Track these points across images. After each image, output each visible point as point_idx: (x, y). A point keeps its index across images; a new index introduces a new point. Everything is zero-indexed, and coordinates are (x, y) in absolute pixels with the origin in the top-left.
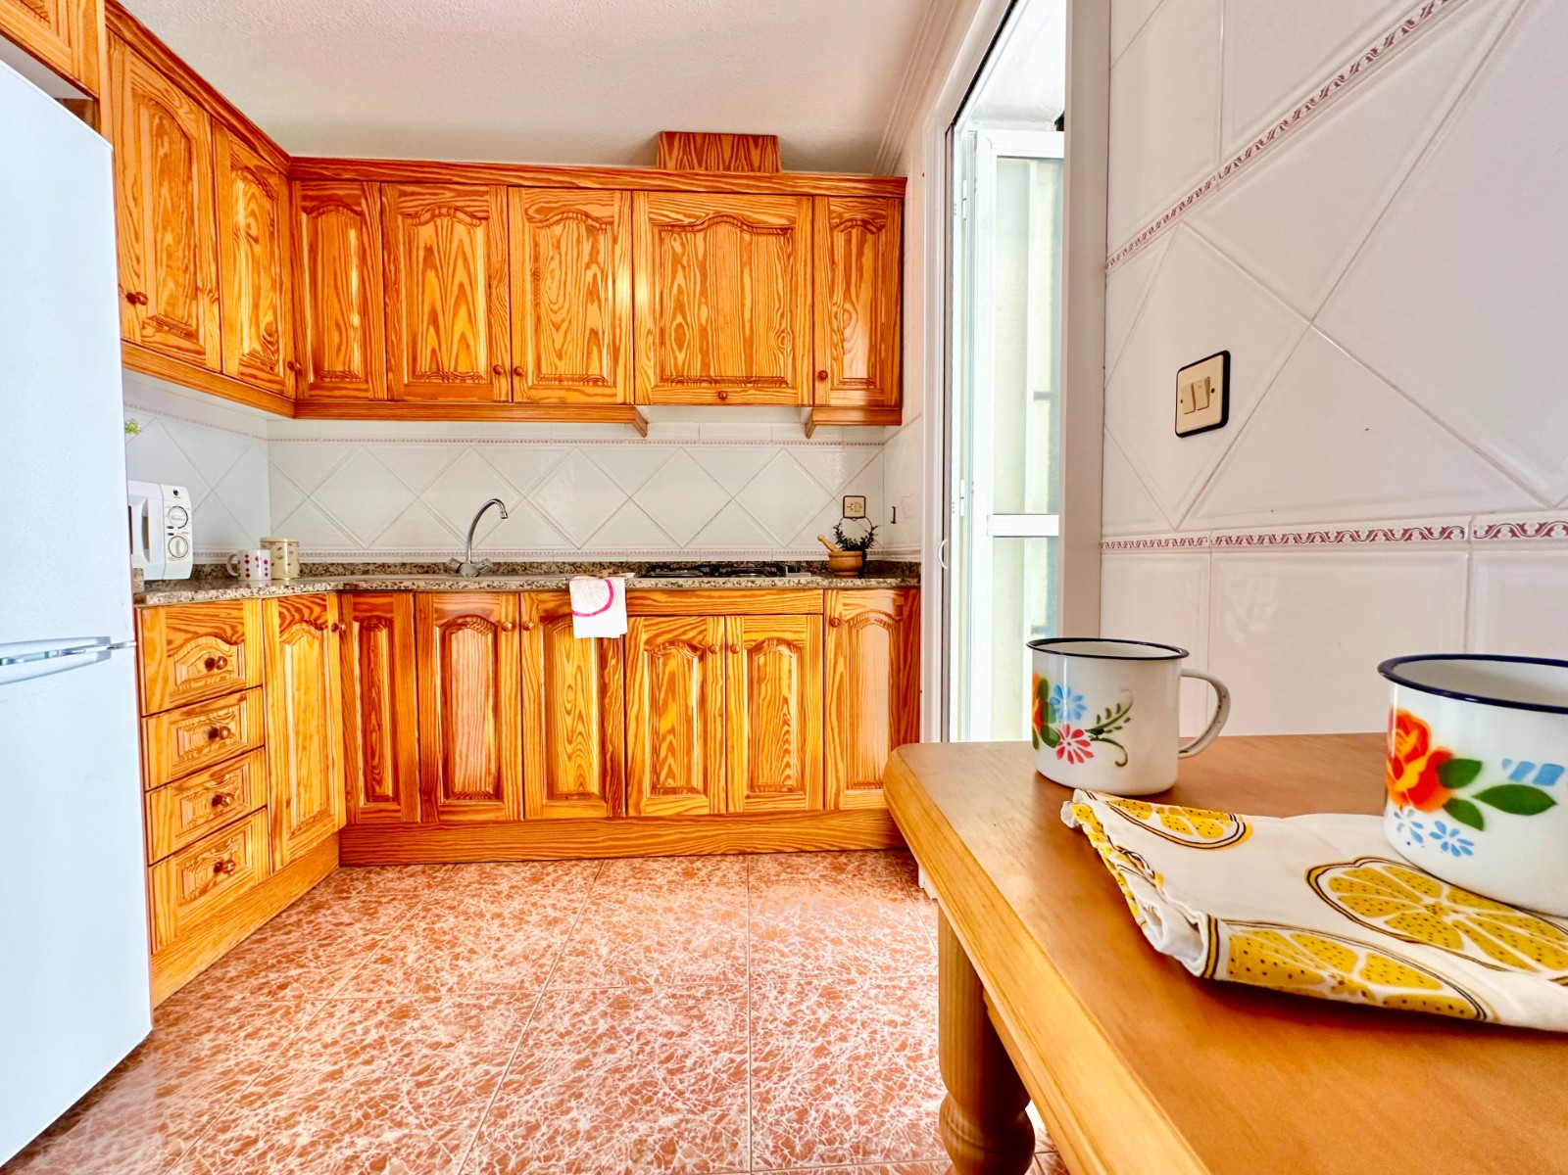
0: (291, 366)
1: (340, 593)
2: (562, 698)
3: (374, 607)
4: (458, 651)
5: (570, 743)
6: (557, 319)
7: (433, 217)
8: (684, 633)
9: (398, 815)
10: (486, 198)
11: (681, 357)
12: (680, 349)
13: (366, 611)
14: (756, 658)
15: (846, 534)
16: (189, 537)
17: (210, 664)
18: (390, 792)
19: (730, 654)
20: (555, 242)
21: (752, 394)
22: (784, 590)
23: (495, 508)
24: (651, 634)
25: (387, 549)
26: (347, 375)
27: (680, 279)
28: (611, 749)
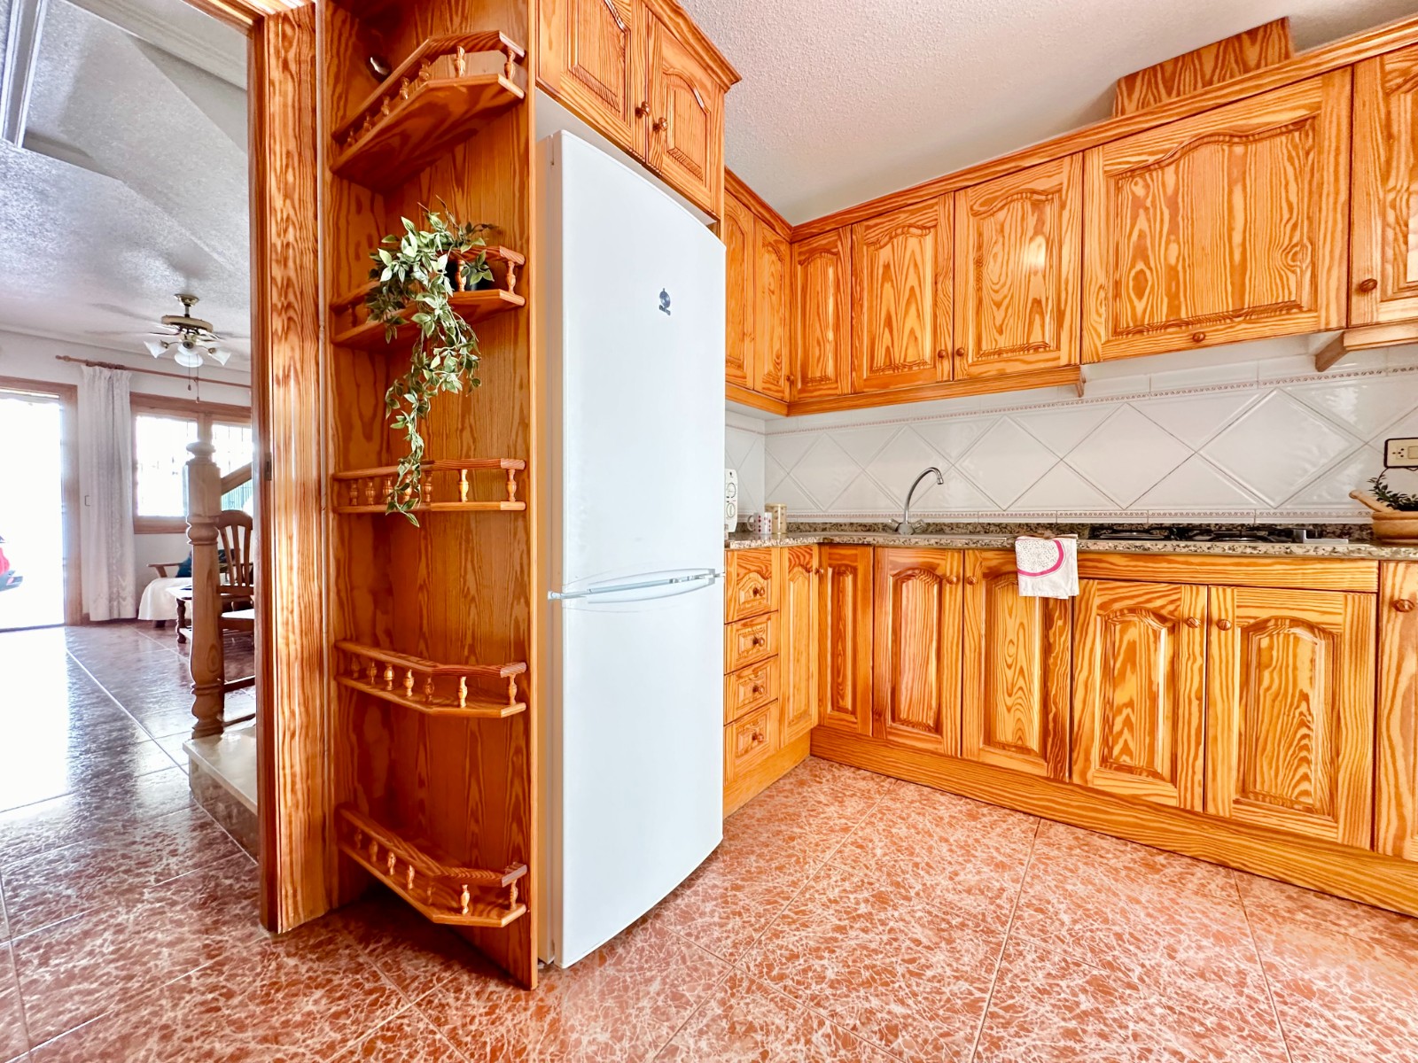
0: (788, 379)
1: (820, 544)
2: (1003, 652)
3: (844, 557)
4: (908, 598)
5: (1010, 695)
6: (998, 297)
7: (891, 238)
8: (1149, 601)
9: (855, 726)
10: (935, 208)
11: (1140, 306)
12: (1140, 297)
13: (837, 560)
14: (1255, 639)
15: (1394, 489)
16: (736, 503)
17: (756, 592)
18: (849, 707)
19: (1215, 630)
20: (998, 227)
21: (1242, 328)
22: (1305, 559)
23: (932, 476)
24: (1105, 598)
25: (840, 512)
26: (824, 378)
27: (1142, 223)
28: (1054, 710)
